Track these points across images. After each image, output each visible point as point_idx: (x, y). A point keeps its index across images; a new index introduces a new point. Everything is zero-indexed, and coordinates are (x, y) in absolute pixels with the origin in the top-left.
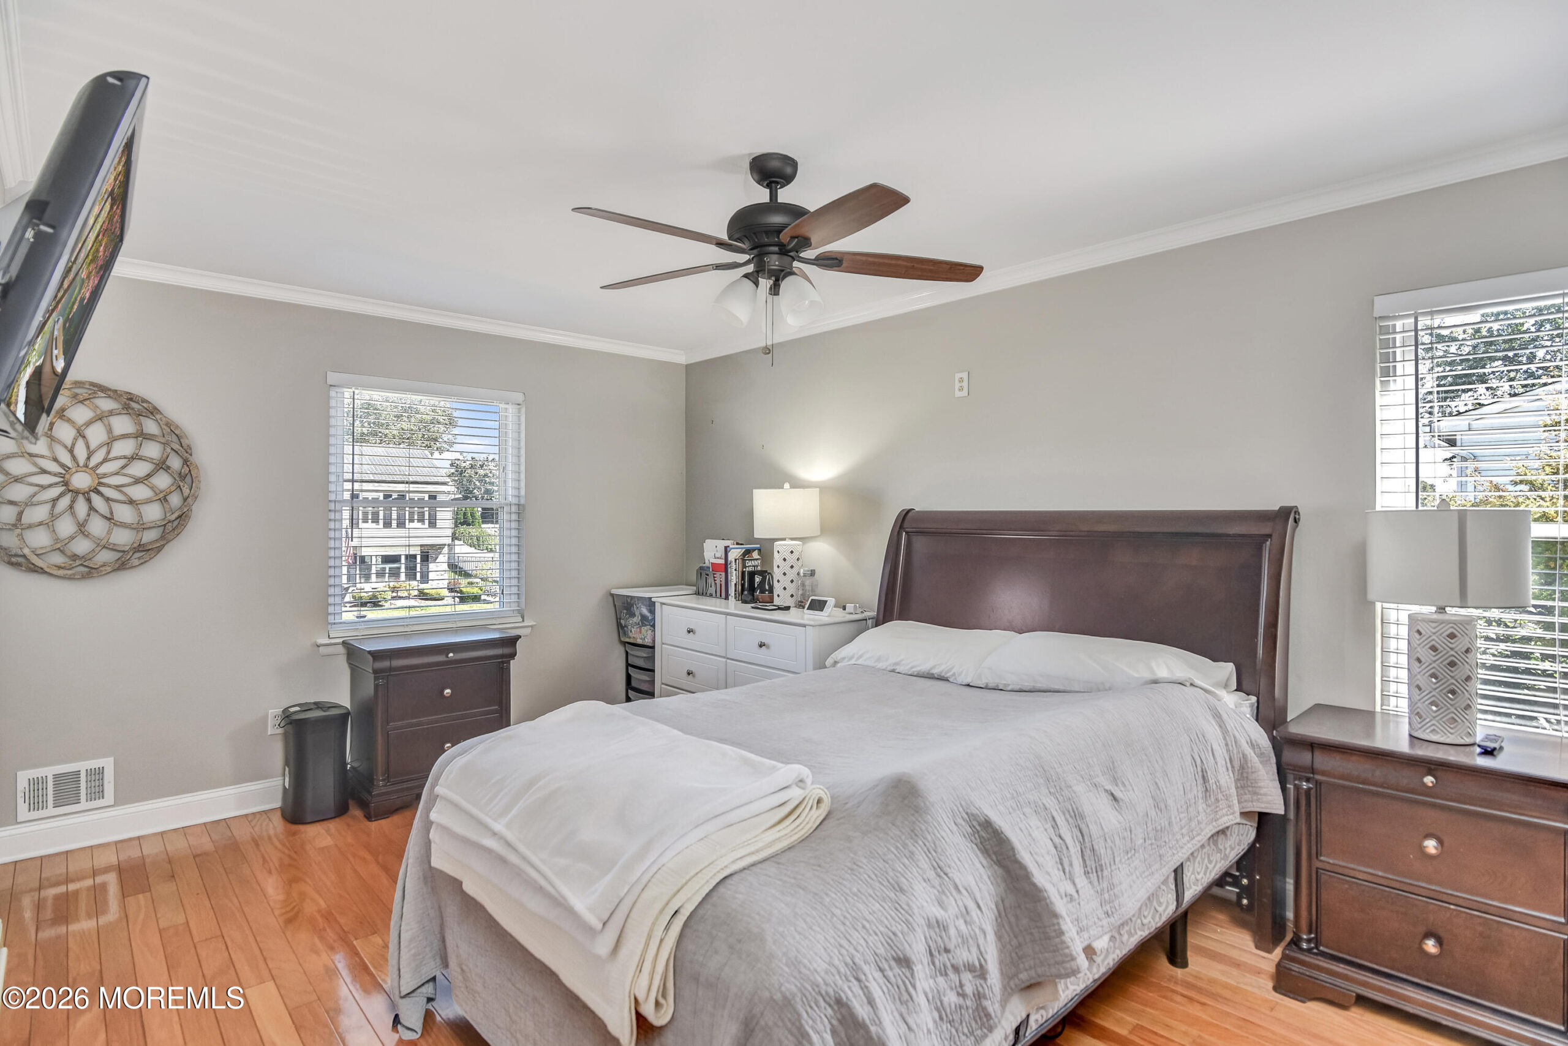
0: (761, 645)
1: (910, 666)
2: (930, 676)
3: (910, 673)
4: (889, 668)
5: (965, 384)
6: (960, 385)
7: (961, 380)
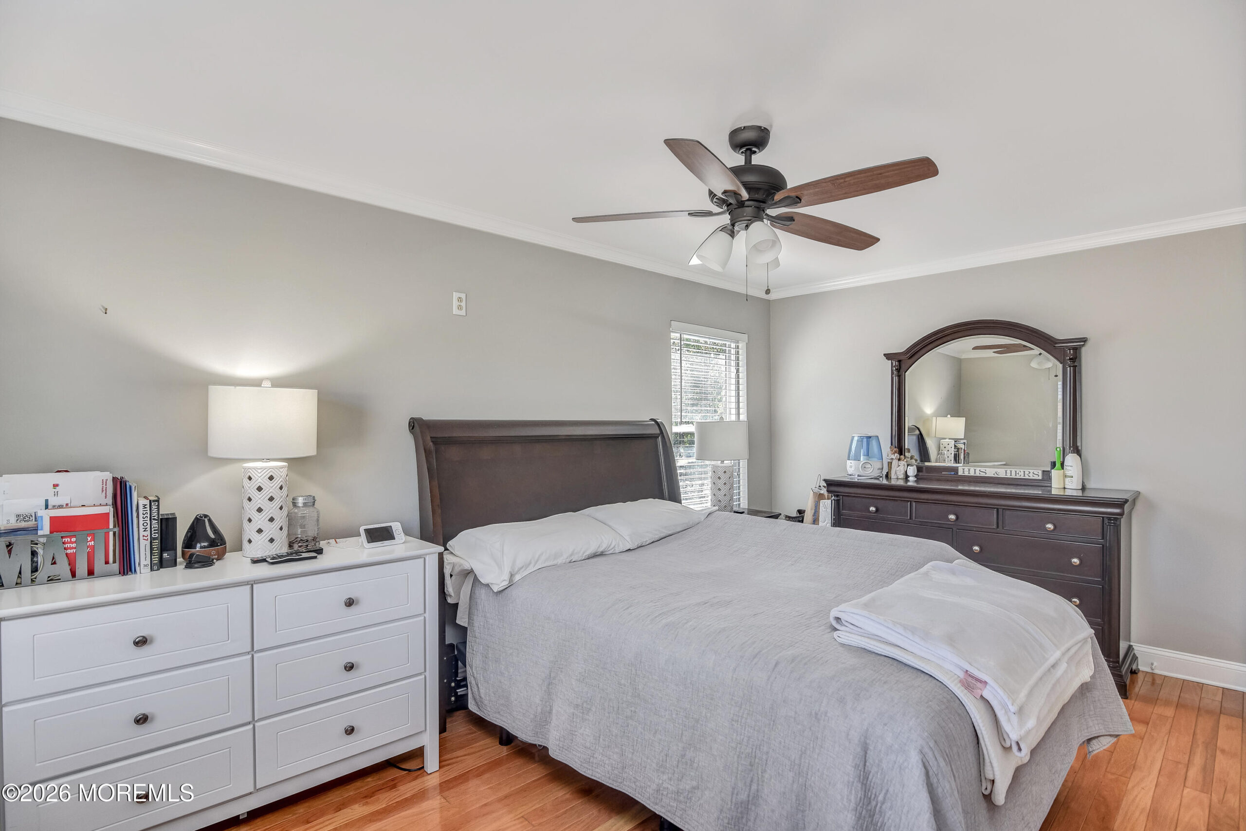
0: (350, 603)
1: (582, 552)
2: (595, 556)
3: (583, 559)
4: (568, 560)
5: (463, 304)
6: (459, 304)
7: (460, 299)
